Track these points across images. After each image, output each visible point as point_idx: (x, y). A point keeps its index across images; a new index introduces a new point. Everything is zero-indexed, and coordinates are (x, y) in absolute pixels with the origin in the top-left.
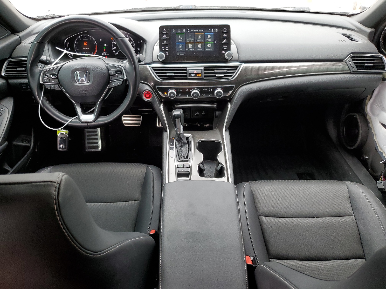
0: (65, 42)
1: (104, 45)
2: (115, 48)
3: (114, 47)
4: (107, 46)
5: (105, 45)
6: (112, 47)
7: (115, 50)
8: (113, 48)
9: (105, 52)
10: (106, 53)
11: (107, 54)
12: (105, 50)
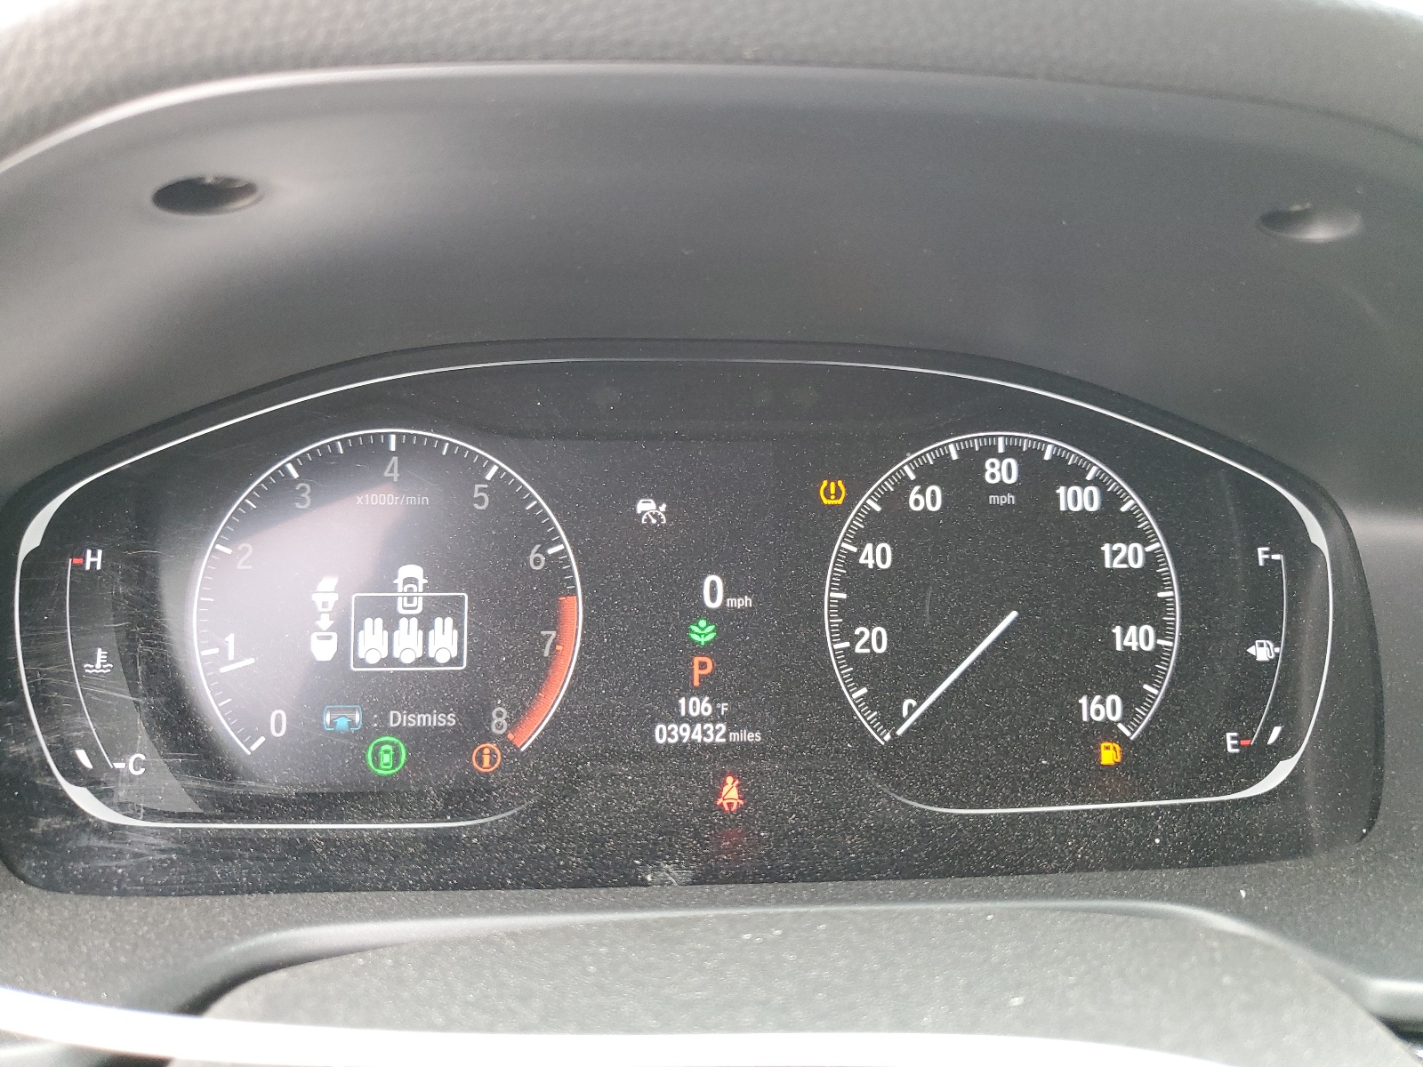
0: (32, 537)
1: (700, 588)
2: (874, 639)
3: (851, 617)
4: (745, 602)
5: (713, 589)
6: (830, 621)
7: (864, 668)
8: (846, 633)
9: (702, 706)
10: (715, 719)
11: (735, 736)
12: (702, 667)
